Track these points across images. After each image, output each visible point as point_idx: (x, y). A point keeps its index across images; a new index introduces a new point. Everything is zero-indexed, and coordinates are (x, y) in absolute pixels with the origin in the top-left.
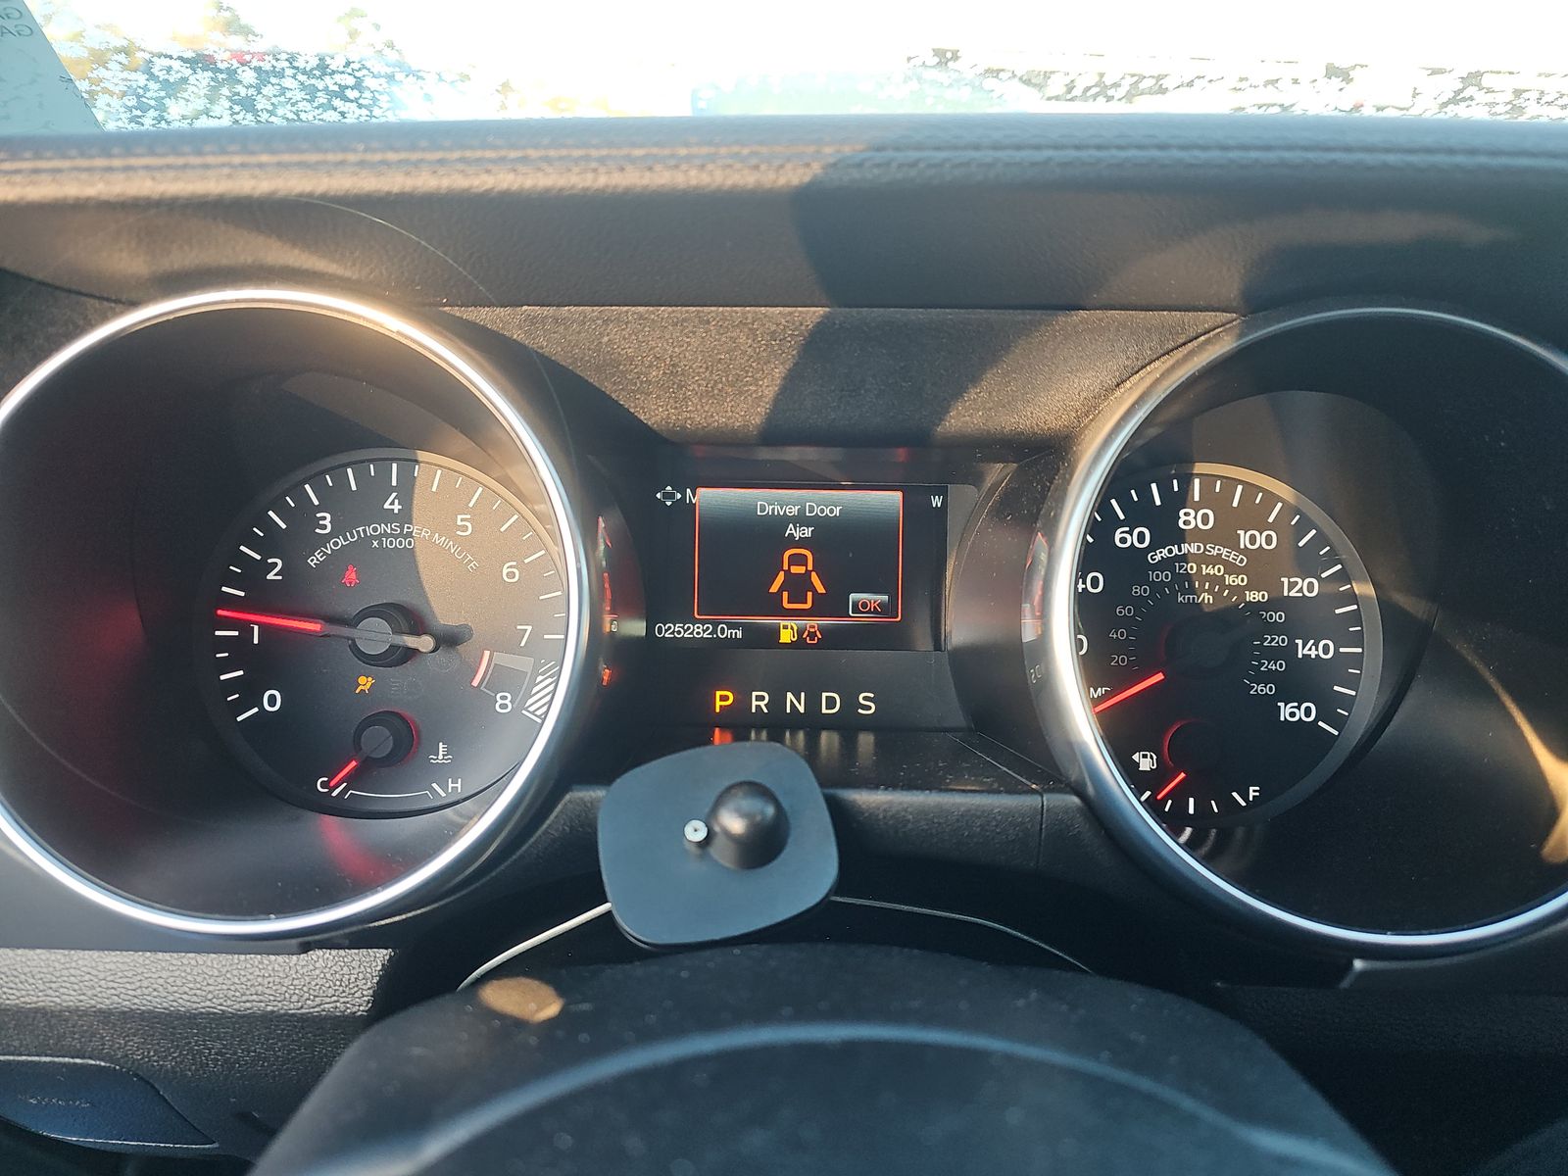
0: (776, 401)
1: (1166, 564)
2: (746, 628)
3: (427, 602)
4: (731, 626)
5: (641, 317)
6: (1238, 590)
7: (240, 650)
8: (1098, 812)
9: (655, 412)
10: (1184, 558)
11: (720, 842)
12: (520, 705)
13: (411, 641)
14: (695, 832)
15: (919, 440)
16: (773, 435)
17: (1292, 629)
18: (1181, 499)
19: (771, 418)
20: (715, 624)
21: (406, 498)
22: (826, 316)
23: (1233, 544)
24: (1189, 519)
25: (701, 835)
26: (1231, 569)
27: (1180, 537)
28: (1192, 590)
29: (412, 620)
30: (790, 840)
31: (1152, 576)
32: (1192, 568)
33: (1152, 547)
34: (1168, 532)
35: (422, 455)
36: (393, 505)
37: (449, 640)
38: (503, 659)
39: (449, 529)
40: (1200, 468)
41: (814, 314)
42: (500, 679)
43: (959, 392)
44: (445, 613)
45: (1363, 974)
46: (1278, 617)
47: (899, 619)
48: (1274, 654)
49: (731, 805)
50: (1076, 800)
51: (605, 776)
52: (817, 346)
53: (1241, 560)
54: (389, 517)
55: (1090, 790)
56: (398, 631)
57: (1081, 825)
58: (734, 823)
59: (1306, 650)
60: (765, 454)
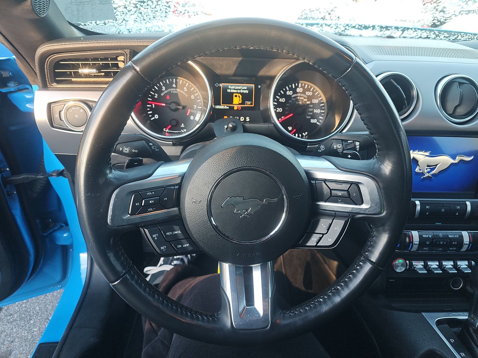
0: (235, 71)
1: (294, 97)
2: (229, 107)
3: (180, 101)
4: (227, 106)
5: (217, 59)
6: (305, 102)
7: (151, 109)
8: (275, 126)
9: (218, 72)
10: (298, 96)
11: (229, 128)
12: (194, 118)
13: (179, 107)
14: (226, 127)
15: (255, 76)
16: (234, 75)
17: (313, 108)
18: (298, 87)
19: (234, 73)
20: (224, 106)
21: (176, 85)
22: (242, 59)
23: (305, 94)
24: (298, 90)
25: (227, 127)
26: (305, 98)
27: (297, 93)
28: (298, 101)
29: (179, 104)
30: (237, 129)
31: (292, 99)
32: (299, 98)
33: (293, 94)
34: (295, 92)
35: (179, 78)
36: (174, 86)
37: (184, 107)
38: (192, 111)
39: (183, 90)
40: (300, 82)
41: (241, 59)
42: (192, 114)
43: (260, 70)
44: (183, 103)
45: (309, 147)
46: (311, 106)
47: (253, 106)
48: (310, 112)
49: (230, 123)
50: (273, 125)
51: (213, 121)
52: (241, 63)
53: (306, 97)
54: (174, 88)
55: (275, 124)
56: (176, 105)
57: (274, 128)
58: (231, 126)
59: (315, 111)
60: (233, 78)
